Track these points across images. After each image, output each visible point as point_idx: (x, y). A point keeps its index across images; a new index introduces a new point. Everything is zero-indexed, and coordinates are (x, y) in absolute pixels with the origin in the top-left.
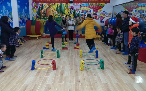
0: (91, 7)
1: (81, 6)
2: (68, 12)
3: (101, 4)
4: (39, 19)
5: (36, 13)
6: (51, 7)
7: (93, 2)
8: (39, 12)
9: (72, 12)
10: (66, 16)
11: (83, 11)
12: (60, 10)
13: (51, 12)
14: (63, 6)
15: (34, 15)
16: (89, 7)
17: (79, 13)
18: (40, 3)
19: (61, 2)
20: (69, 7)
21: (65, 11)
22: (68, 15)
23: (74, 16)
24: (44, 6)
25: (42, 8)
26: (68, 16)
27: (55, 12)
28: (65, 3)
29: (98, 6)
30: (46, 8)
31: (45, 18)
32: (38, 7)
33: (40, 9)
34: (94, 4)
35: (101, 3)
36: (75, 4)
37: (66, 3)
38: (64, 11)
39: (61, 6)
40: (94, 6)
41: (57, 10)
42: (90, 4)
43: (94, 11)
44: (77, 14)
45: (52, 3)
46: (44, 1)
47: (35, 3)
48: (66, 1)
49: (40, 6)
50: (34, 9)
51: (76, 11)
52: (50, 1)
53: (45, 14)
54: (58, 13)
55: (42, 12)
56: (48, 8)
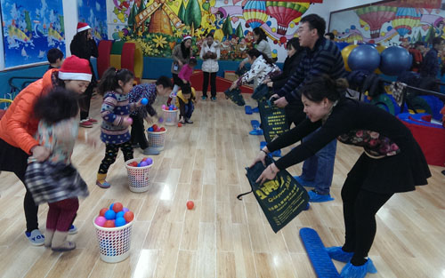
0: (272, 13)
1: (245, 8)
2: (210, 24)
3: (300, 6)
4: (131, 38)
5: (123, 21)
6: (166, 9)
8: (132, 19)
9: (220, 24)
10: (203, 33)
11: (248, 21)
12: (189, 18)
13: (165, 20)
14: (196, 7)
15: (118, 27)
16: (267, 13)
17: (238, 28)
20: (213, 11)
21: (201, 19)
22: (209, 31)
23: (225, 35)
24: (146, 3)
25: (141, 9)
27: (175, 21)
29: (291, 9)
30: (153, 8)
31: (148, 36)
33: (136, 11)
34: (281, 3)
35: (299, 3)
36: (230, 2)
38: (198, 21)
39: (191, 5)
40: (281, 10)
41: (179, 16)
42: (268, 2)
43: (279, 23)
44: (234, 29)
49: (136, 4)
50: (120, 12)
51: (231, 22)
53: (148, 27)
54: (183, 24)
55: (140, 20)
56: (157, 10)
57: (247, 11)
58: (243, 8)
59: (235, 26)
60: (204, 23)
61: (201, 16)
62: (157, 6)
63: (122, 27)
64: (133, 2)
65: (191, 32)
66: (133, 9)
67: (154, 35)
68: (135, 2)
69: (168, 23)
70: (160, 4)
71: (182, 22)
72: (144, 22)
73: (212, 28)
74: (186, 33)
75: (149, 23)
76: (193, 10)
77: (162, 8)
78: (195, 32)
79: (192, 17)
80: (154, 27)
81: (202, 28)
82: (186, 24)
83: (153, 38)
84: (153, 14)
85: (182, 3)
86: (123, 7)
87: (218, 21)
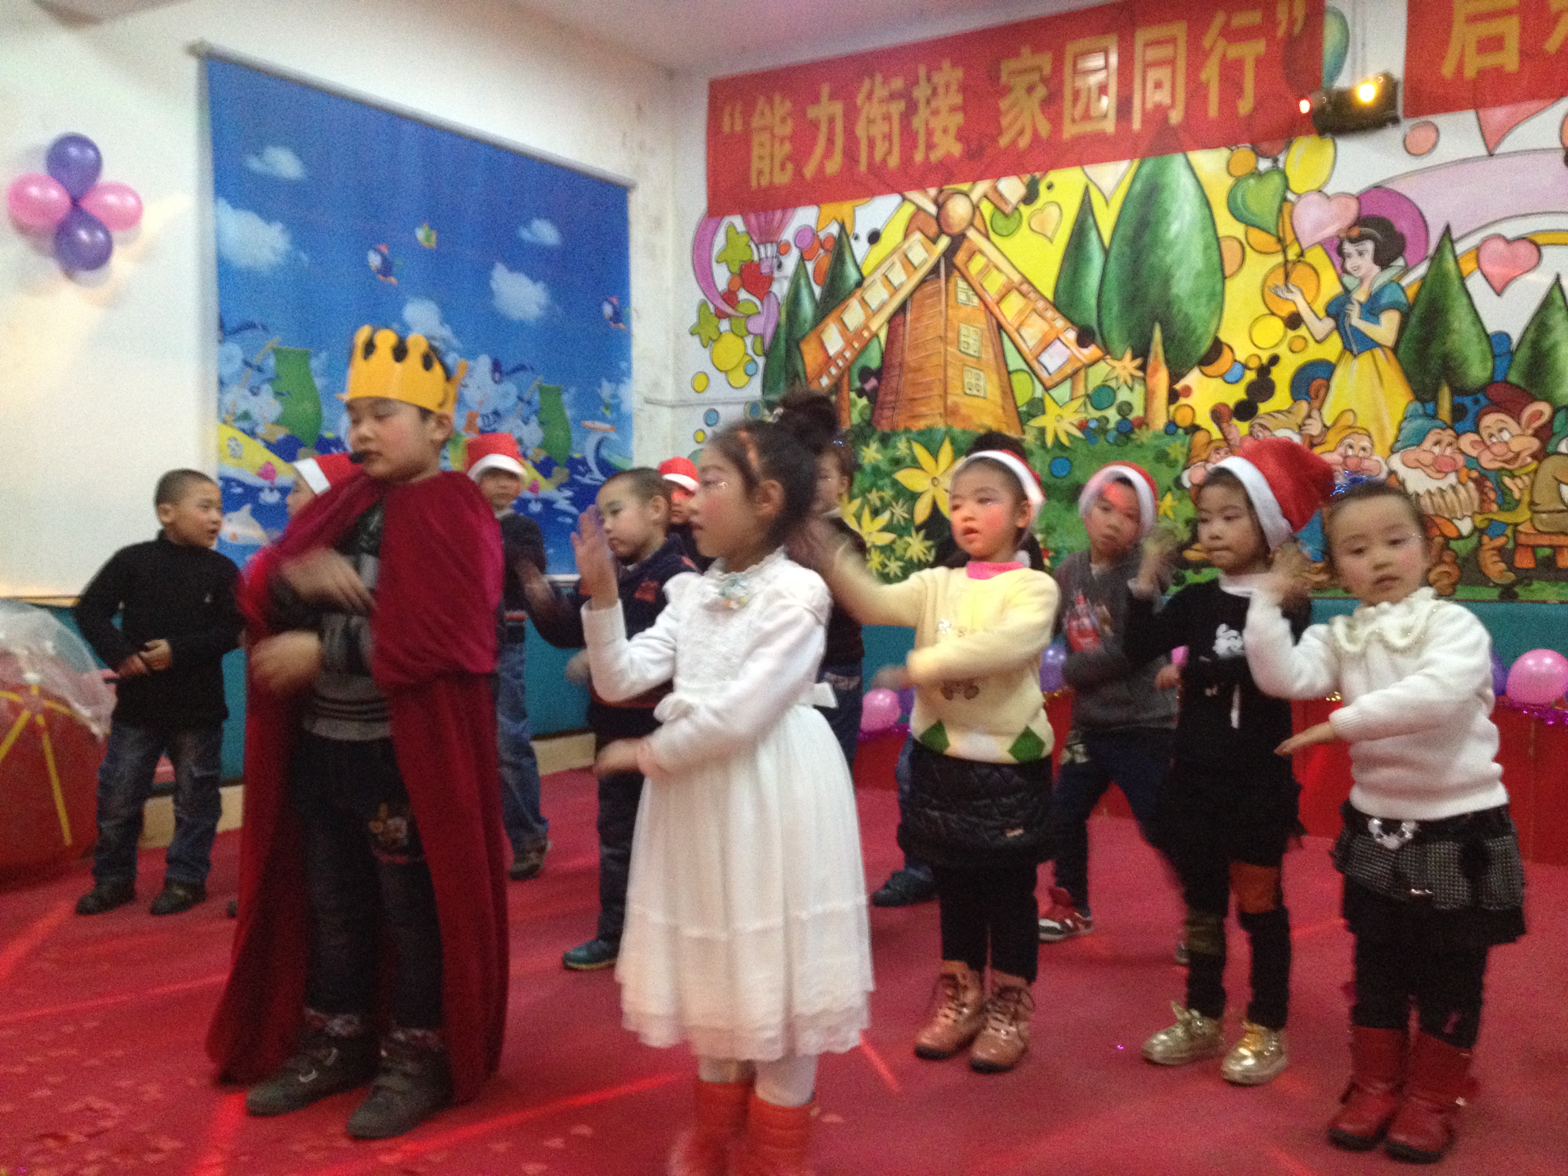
2: (1294, 321)
5: (739, 377)
6: (976, 265)
8: (784, 359)
9: (1372, 310)
10: (1236, 394)
12: (1128, 303)
13: (972, 337)
14: (1181, 220)
15: (711, 416)
17: (1540, 321)
18: (805, 216)
19: (1156, 141)
20: (1319, 221)
22: (1282, 376)
24: (860, 248)
25: (836, 292)
26: (1281, 398)
27: (1033, 333)
28: (1230, 142)
30: (898, 276)
31: (871, 454)
32: (781, 289)
33: (807, 308)
36: (1458, 132)
37: (1244, 153)
38: (1198, 310)
39: (1145, 212)
41: (1064, 299)
44: (1496, 341)
45: (983, 187)
46: (863, 167)
47: (738, 221)
48: (1245, 106)
49: (810, 266)
50: (725, 325)
51: (1476, 285)
52: (956, 149)
53: (873, 396)
54: (1092, 352)
55: (829, 360)
56: (923, 281)
59: (1507, 312)
60: (1242, 319)
61: (1219, 273)
62: (924, 255)
64: (795, 253)
65: (1149, 397)
66: (794, 300)
67: (902, 447)
68: (802, 259)
69: (988, 355)
70: (944, 242)
71: (1085, 338)
72: (849, 368)
73: (1314, 352)
74: (1112, 415)
75: (878, 374)
76: (1156, 241)
77: (951, 267)
78: (1173, 396)
79: (1154, 292)
80: (909, 392)
81: (1224, 363)
82: (1107, 350)
83: (897, 463)
84: (902, 308)
85: (1086, 208)
86: (743, 295)
87: (1360, 296)
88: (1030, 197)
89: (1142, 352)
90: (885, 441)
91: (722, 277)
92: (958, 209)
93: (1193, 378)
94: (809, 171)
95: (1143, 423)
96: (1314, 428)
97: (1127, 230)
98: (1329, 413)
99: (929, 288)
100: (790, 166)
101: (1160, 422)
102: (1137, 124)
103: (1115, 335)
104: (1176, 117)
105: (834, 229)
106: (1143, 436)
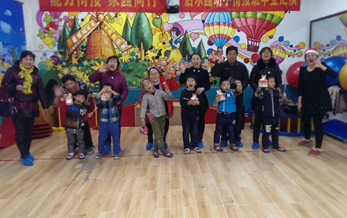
0: (239, 26)
1: (206, 22)
3: (273, 16)
4: (63, 66)
5: (51, 46)
6: (106, 28)
7: (246, 10)
8: (63, 43)
9: (176, 42)
10: (156, 55)
11: (211, 37)
12: (137, 38)
13: (106, 41)
14: (144, 24)
15: (45, 54)
16: (234, 26)
17: (199, 46)
18: (65, 14)
19: (139, 10)
20: (167, 27)
21: (152, 38)
22: (163, 52)
23: (184, 56)
24: (79, 22)
25: (74, 30)
26: (163, 56)
27: (119, 42)
28: (152, 12)
29: (262, 20)
30: (89, 28)
31: (86, 63)
32: (60, 28)
33: (68, 33)
34: (249, 14)
35: (272, 12)
36: (187, 16)
37: (155, 14)
38: (148, 40)
39: (138, 22)
40: (250, 21)
41: (125, 36)
42: (234, 13)
43: (249, 37)
44: (194, 48)
45: (106, 13)
46: (79, 5)
47: (48, 13)
48: (154, 6)
49: (67, 24)
50: (46, 35)
51: (190, 39)
52: (100, 5)
53: (85, 51)
54: (130, 46)
55: (74, 44)
56: (94, 30)
57: (208, 25)
58: (203, 21)
59: (195, 44)
60: (156, 42)
61: (152, 34)
62: (94, 25)
63: (50, 55)
64: (63, 22)
65: (141, 55)
66: (64, 31)
67: (92, 62)
68: (65, 23)
69: (110, 45)
70: (99, 23)
71: (129, 44)
72: (79, 46)
73: (168, 49)
74: (135, 57)
75: (86, 47)
76: (141, 28)
77: (101, 28)
78: (145, 55)
79: (141, 36)
80: (93, 51)
81: (153, 49)
82: (133, 46)
83: (92, 65)
84: (90, 35)
85: (127, 20)
86: (51, 29)
87: (174, 40)
88: (116, 16)
89: (139, 47)
90: (89, 60)
91: (45, 25)
92: (101, 17)
93: (148, 52)
94: (66, 4)
95: (140, 59)
96: (168, 61)
97: (135, 25)
98: (170, 58)
99: (96, 31)
100: (61, 3)
101: (143, 59)
102: (135, 6)
103: (134, 44)
104: (143, 6)
105: (73, 17)
106: (140, 61)
